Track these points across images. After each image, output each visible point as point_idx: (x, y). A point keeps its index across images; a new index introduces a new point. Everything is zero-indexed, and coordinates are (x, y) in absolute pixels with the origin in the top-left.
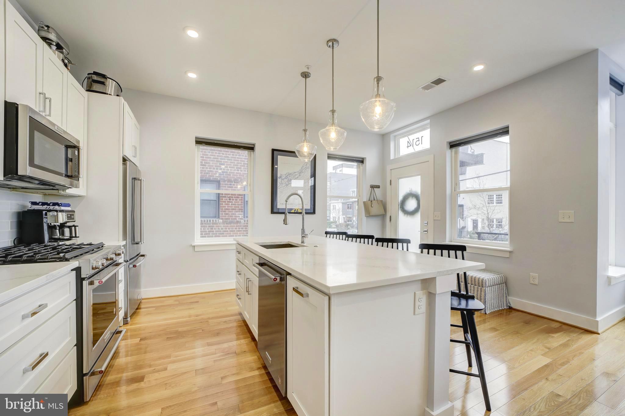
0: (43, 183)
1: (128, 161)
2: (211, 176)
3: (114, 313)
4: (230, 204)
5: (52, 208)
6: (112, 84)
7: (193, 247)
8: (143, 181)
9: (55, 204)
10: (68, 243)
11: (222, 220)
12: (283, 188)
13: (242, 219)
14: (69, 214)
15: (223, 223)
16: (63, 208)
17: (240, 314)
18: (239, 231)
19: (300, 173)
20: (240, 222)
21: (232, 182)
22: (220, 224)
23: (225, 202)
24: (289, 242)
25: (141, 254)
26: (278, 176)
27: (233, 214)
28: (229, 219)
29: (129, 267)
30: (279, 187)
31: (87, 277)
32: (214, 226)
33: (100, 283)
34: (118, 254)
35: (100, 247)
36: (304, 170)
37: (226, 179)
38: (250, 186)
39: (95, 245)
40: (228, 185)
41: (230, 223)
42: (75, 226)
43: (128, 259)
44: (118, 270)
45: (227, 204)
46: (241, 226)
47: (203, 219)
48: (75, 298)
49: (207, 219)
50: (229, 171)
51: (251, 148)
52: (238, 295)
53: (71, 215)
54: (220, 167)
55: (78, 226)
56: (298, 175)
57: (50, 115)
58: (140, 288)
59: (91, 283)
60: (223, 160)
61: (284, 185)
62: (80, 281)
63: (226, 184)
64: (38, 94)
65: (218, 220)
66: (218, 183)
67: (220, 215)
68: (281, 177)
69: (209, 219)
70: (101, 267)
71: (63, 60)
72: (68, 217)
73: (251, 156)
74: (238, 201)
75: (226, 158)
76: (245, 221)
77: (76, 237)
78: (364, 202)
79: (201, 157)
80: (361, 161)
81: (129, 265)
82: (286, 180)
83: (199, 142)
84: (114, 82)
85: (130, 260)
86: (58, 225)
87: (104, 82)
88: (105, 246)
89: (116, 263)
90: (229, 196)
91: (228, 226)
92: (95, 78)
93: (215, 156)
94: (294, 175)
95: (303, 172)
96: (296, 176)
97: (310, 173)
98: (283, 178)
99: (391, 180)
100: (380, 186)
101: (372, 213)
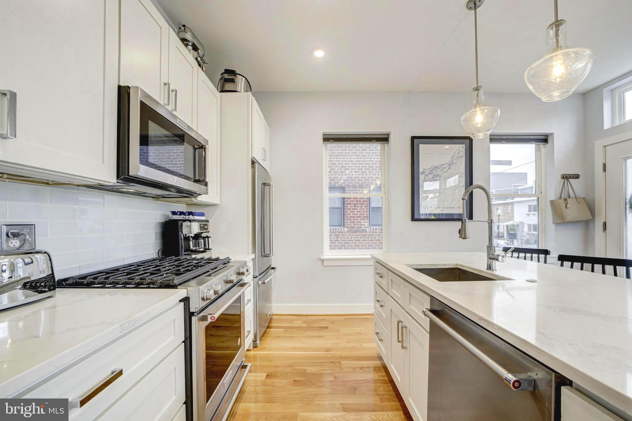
0: (179, 190)
1: (256, 164)
2: (336, 183)
3: (239, 344)
4: (356, 211)
5: (187, 217)
6: (242, 80)
7: (322, 261)
8: (272, 186)
9: (190, 213)
10: (199, 256)
11: (347, 229)
13: (368, 227)
14: (202, 224)
15: (349, 232)
16: (196, 218)
17: (380, 358)
18: (364, 240)
19: (450, 165)
20: (365, 231)
21: (356, 187)
22: (345, 233)
23: (350, 209)
24: (457, 264)
25: (272, 266)
26: (421, 170)
27: (358, 222)
28: (354, 227)
29: (258, 283)
31: (197, 311)
32: (339, 235)
33: (213, 320)
34: (242, 272)
35: (227, 262)
36: (456, 160)
37: (351, 185)
38: (384, 187)
39: (222, 261)
40: (353, 191)
41: (356, 232)
42: (208, 237)
43: (257, 275)
44: (244, 292)
45: (352, 212)
46: (366, 235)
47: (332, 228)
48: (183, 339)
49: (333, 228)
50: (354, 176)
51: (384, 139)
52: (378, 333)
53: (204, 226)
54: (345, 172)
55: (210, 237)
56: (448, 167)
57: (175, 109)
58: (271, 302)
59: (204, 318)
60: (347, 165)
61: (427, 182)
62: (189, 315)
63: (350, 190)
64: (163, 84)
65: (344, 229)
66: (342, 189)
67: (346, 223)
68: (423, 172)
69: (335, 228)
70: (213, 297)
71: (196, 59)
72: (201, 227)
73: (384, 149)
74: (363, 208)
75: (351, 163)
76: (371, 230)
77: (209, 249)
78: (552, 202)
79: (329, 156)
80: (544, 139)
81: (258, 282)
82: (430, 176)
83: (328, 139)
84: (244, 78)
85: (260, 275)
86: (191, 236)
87: (233, 79)
88: (231, 262)
89: (241, 284)
90: (354, 203)
91: (353, 235)
92: (226, 76)
93: (339, 161)
94: (441, 168)
95: (454, 162)
96: (445, 170)
97: (464, 164)
98: (427, 174)
99: (605, 165)
100: (579, 175)
101: (569, 218)
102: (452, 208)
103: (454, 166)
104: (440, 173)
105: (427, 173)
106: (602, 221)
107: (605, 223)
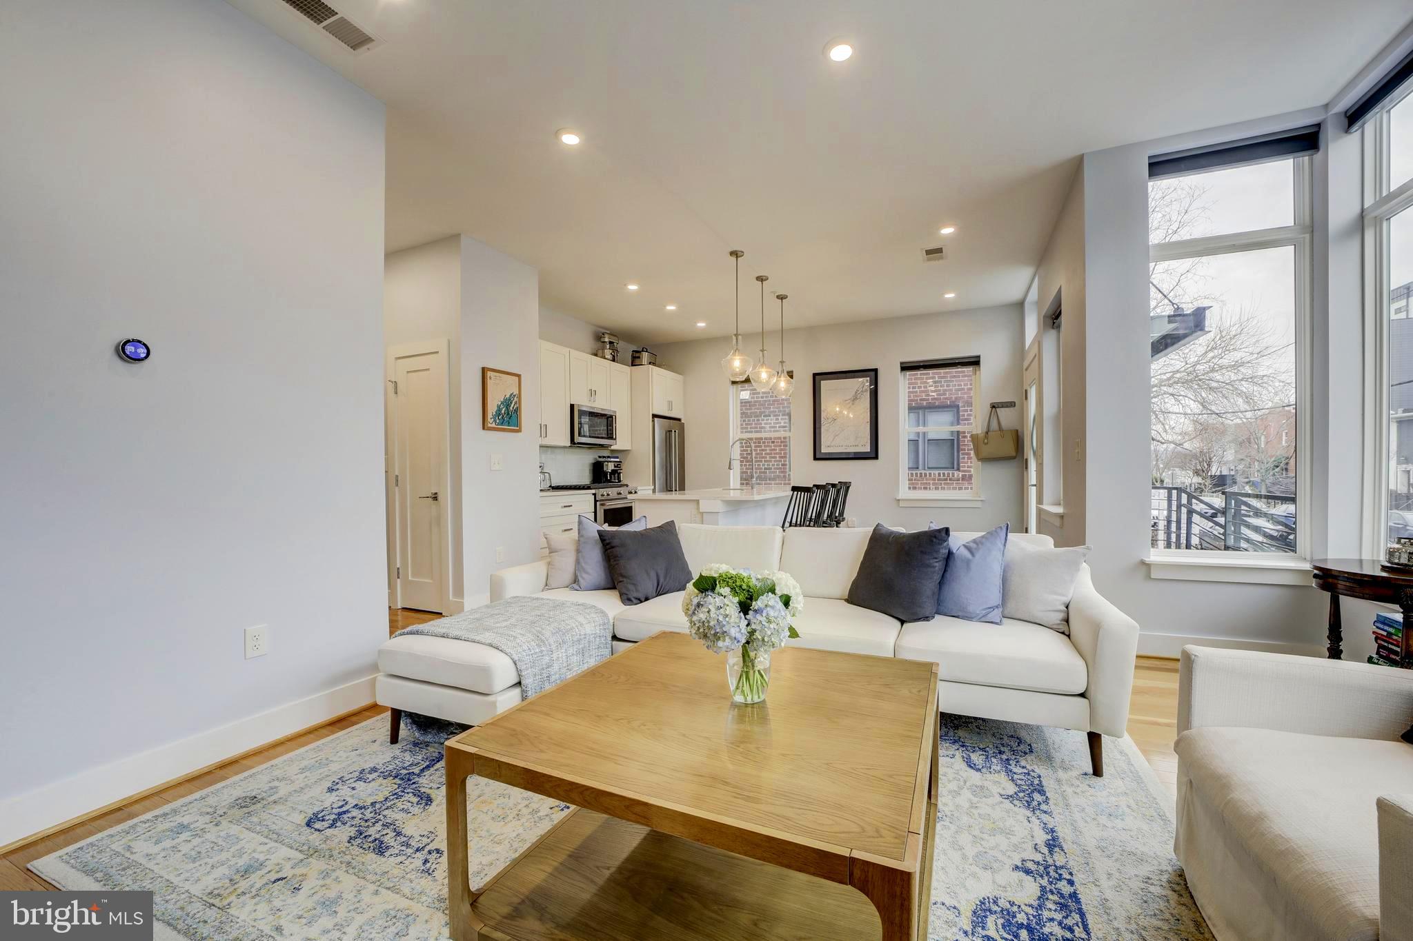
1: (656, 418)
9: (609, 457)
12: (829, 424)
16: (612, 460)
19: (855, 398)
26: (823, 408)
30: (824, 424)
31: (599, 500)
36: (861, 394)
53: (618, 465)
62: (596, 501)
80: (976, 362)
87: (640, 356)
95: (858, 397)
97: (869, 398)
99: (1026, 391)
100: (1015, 403)
101: (984, 454)
102: (855, 446)
103: (857, 401)
106: (1025, 458)
107: (1027, 460)
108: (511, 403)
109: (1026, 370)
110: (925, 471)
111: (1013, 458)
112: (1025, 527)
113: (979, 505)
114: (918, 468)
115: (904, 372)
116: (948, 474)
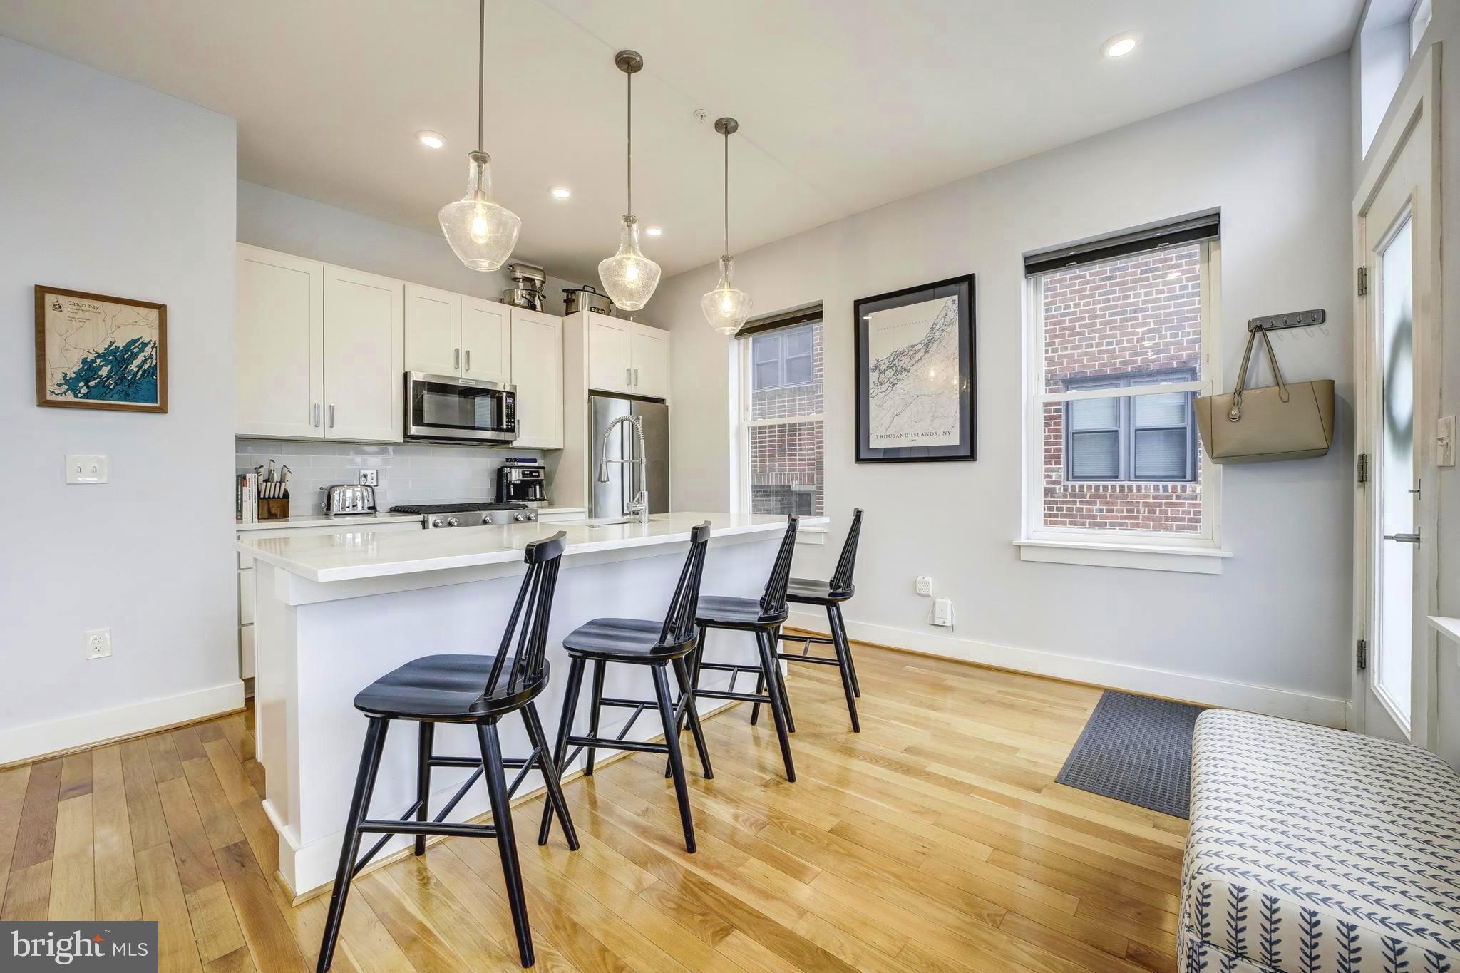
12: (883, 394)
19: (927, 345)
26: (872, 364)
30: (873, 395)
36: (940, 332)
56: (923, 350)
57: (468, 369)
61: (884, 387)
68: (877, 367)
78: (1197, 403)
82: (890, 373)
94: (911, 353)
95: (936, 337)
96: (918, 357)
97: (957, 338)
98: (883, 370)
99: (1363, 273)
100: (1323, 312)
101: (1227, 446)
102: (932, 434)
103: (935, 345)
104: (907, 364)
105: (883, 367)
106: (1359, 451)
107: (1363, 458)
108: (134, 356)
109: (1363, 214)
110: (1129, 483)
111: (1318, 454)
112: (1356, 638)
113: (1216, 567)
114: (1117, 477)
115: (1033, 277)
116: (1174, 489)
